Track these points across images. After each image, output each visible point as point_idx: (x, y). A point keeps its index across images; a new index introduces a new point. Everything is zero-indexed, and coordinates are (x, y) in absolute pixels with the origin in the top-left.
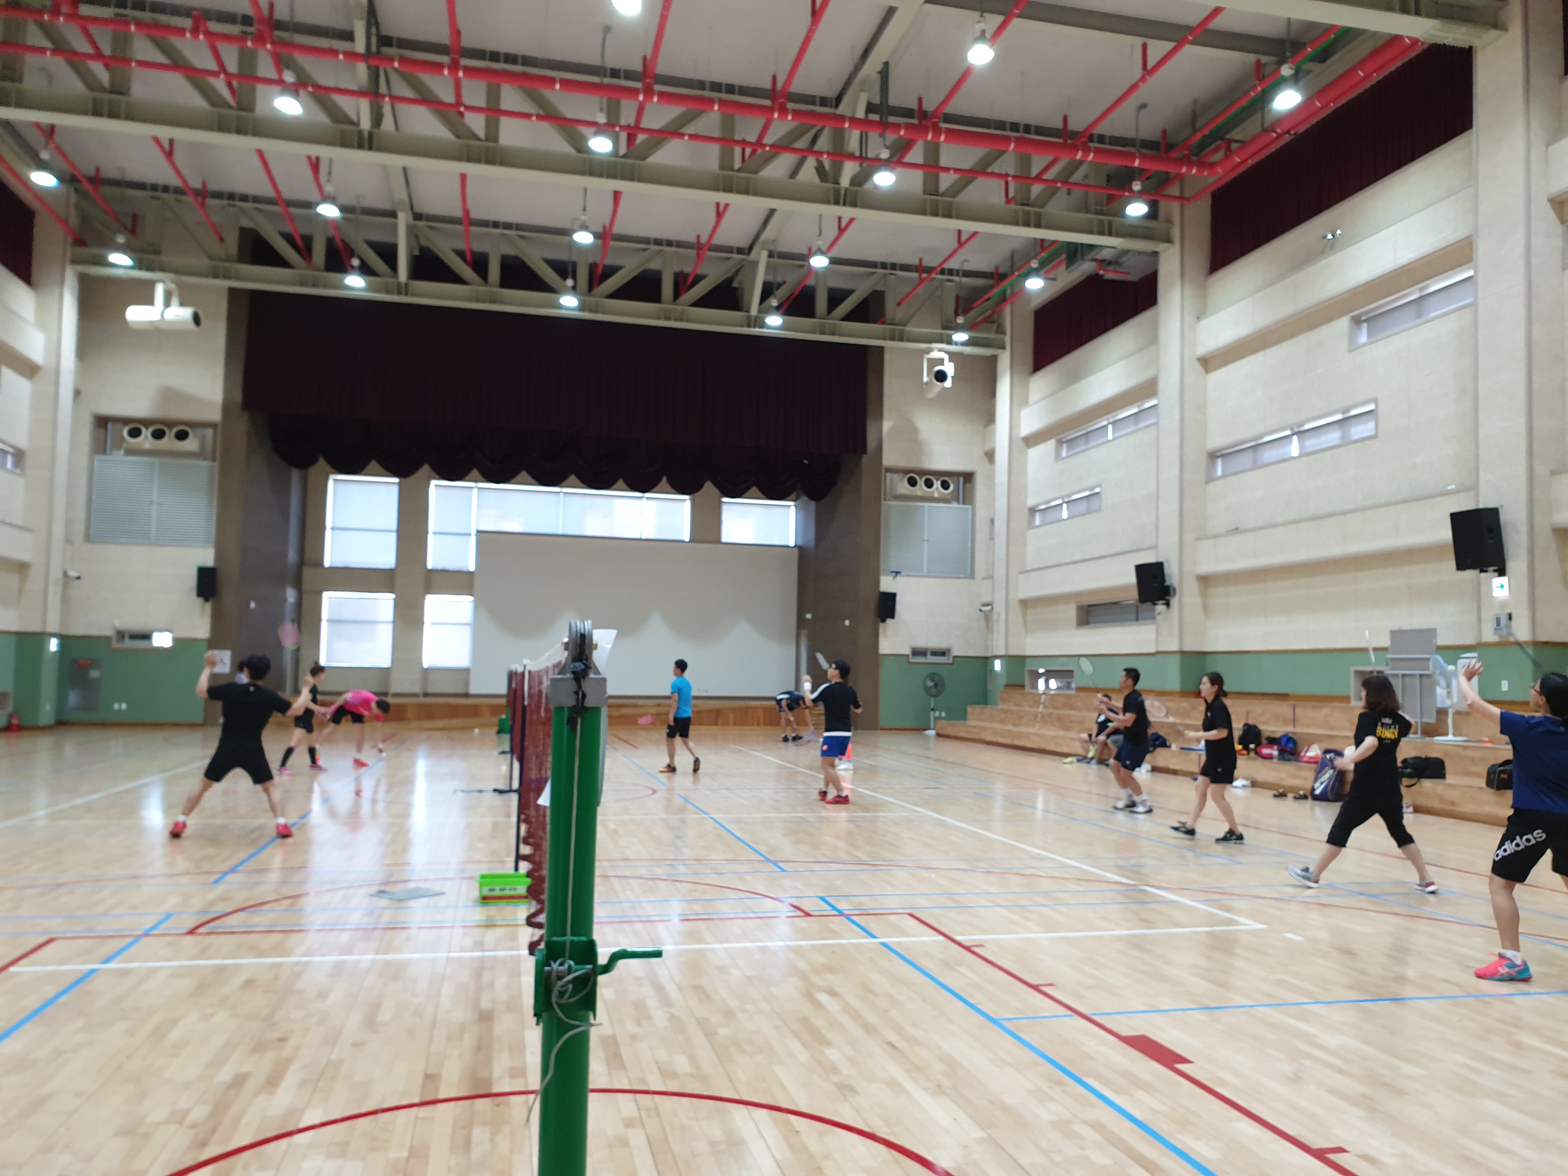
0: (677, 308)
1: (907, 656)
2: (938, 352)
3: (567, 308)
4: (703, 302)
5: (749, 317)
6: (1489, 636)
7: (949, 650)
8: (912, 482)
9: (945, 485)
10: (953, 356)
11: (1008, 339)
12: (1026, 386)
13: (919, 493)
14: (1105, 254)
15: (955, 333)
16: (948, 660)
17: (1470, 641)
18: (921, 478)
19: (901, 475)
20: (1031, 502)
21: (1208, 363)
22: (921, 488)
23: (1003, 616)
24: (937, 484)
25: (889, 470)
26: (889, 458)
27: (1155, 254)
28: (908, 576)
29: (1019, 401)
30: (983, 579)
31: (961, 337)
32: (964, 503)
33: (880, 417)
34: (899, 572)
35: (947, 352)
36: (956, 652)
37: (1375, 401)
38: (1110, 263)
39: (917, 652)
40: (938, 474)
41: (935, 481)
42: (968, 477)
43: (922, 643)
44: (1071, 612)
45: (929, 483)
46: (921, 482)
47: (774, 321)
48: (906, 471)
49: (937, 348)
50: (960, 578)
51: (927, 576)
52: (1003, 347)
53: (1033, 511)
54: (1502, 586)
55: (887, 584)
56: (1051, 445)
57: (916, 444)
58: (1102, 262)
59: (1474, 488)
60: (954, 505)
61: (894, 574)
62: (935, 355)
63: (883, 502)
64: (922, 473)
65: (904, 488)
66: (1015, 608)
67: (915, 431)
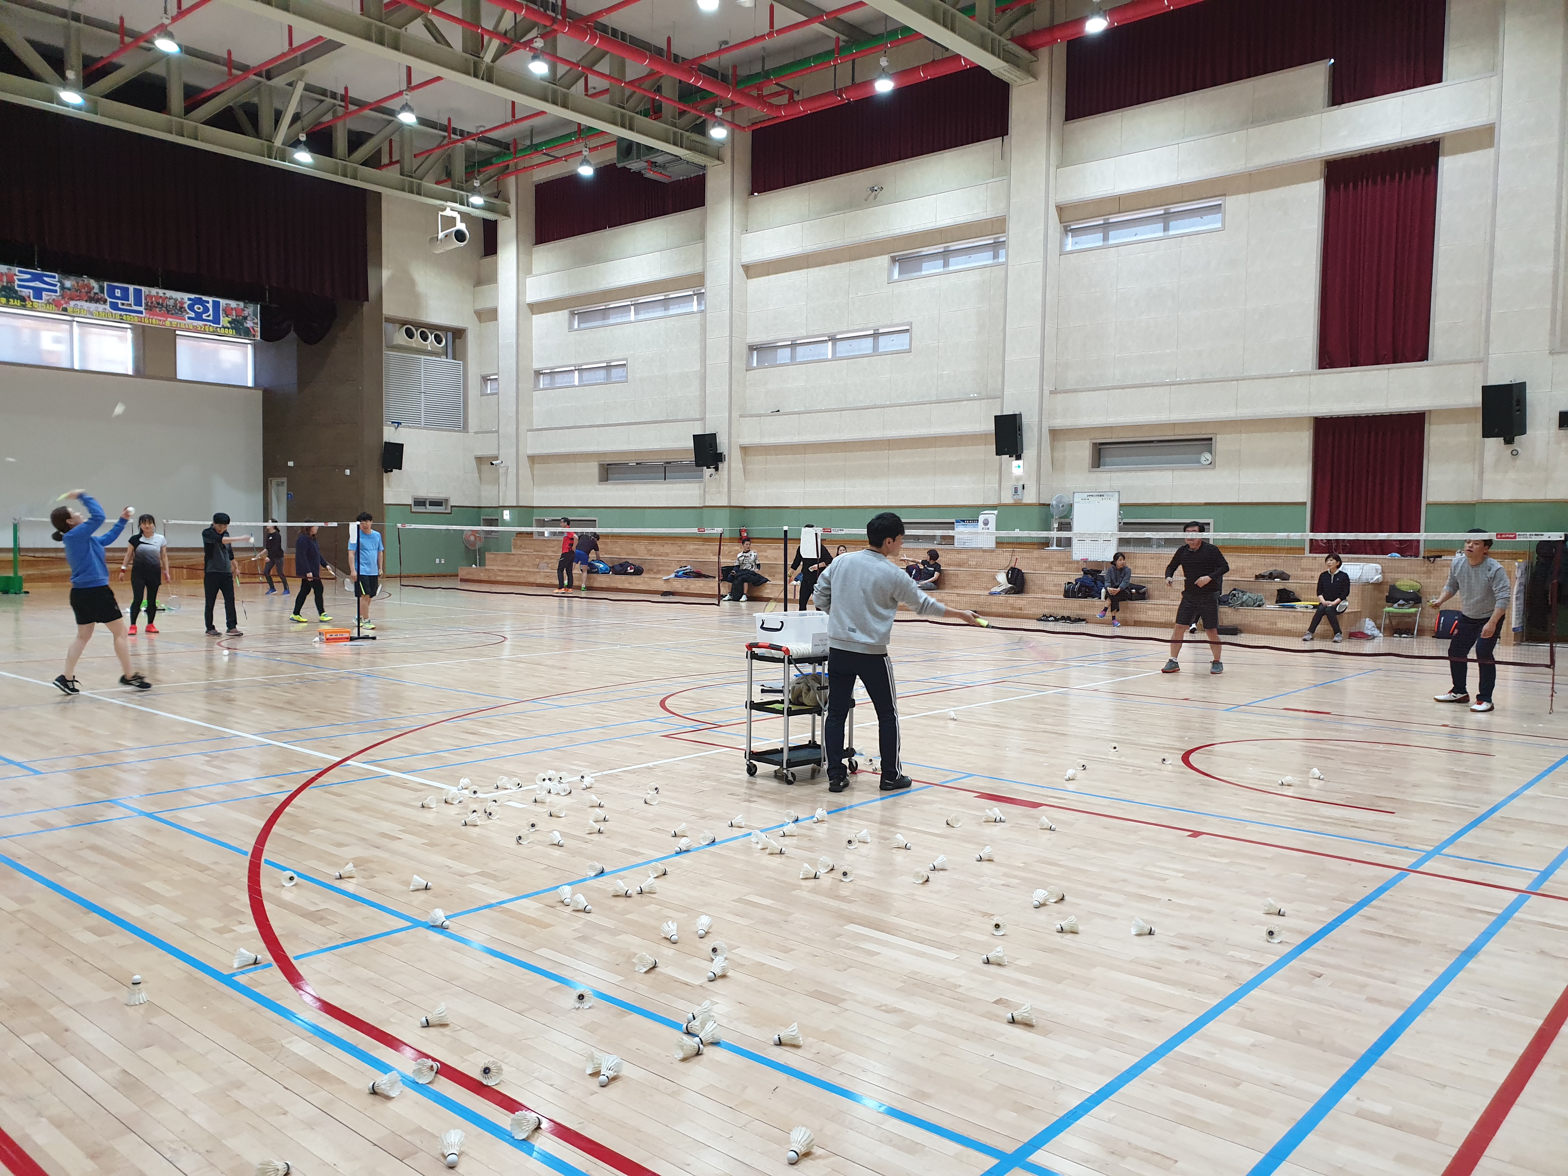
0: (189, 124)
1: (411, 505)
2: (451, 210)
3: (66, 105)
4: (215, 121)
5: (270, 149)
6: (1007, 498)
7: (447, 500)
8: (410, 334)
9: (438, 340)
10: (465, 217)
11: (512, 208)
12: (530, 254)
13: (414, 345)
14: (660, 160)
15: (472, 196)
16: (446, 509)
17: (991, 502)
18: (417, 330)
19: (398, 326)
20: (536, 366)
21: (751, 270)
22: (417, 340)
23: (512, 470)
24: (431, 338)
25: (389, 320)
26: (389, 308)
27: (704, 168)
28: (409, 427)
29: (524, 269)
30: (475, 433)
31: (477, 200)
32: (454, 358)
33: (379, 265)
34: (401, 423)
35: (459, 212)
36: (452, 503)
37: (911, 324)
38: (660, 166)
39: (419, 502)
40: (433, 328)
41: (429, 334)
42: (458, 334)
43: (425, 493)
44: (594, 469)
45: (424, 338)
46: (417, 335)
47: (304, 158)
48: (403, 323)
49: (449, 206)
50: (455, 431)
51: (424, 428)
52: (507, 214)
53: (538, 373)
54: (1019, 467)
55: (390, 435)
56: (563, 315)
57: (414, 298)
58: (653, 164)
59: (1002, 397)
60: (443, 359)
61: (396, 425)
62: (448, 213)
63: (384, 352)
64: (418, 325)
65: (400, 338)
66: (525, 463)
67: (412, 283)
